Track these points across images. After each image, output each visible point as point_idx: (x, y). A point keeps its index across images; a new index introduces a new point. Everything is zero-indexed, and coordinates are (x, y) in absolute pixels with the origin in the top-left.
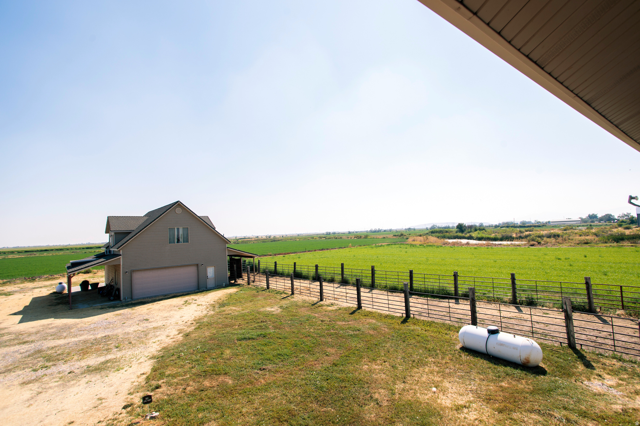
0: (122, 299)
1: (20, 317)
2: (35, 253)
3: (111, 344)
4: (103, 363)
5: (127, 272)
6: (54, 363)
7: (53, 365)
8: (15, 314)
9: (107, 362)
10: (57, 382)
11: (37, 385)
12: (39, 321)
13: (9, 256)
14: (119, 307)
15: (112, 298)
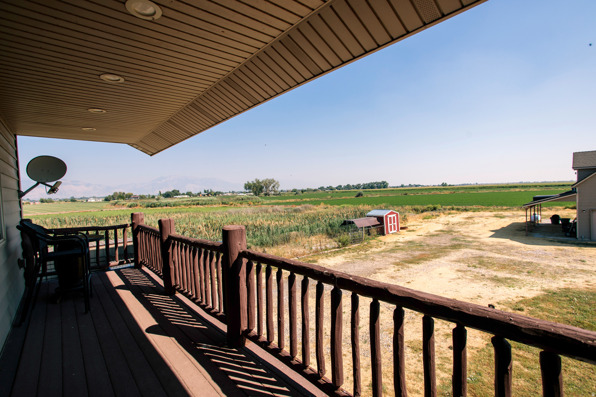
0: (578, 237)
1: (493, 233)
2: (550, 187)
3: (527, 268)
4: (507, 279)
5: (584, 210)
6: (481, 266)
7: (479, 267)
8: (492, 231)
9: (510, 279)
10: (472, 277)
11: (462, 274)
12: (500, 239)
13: (531, 189)
14: (569, 243)
15: (568, 234)
